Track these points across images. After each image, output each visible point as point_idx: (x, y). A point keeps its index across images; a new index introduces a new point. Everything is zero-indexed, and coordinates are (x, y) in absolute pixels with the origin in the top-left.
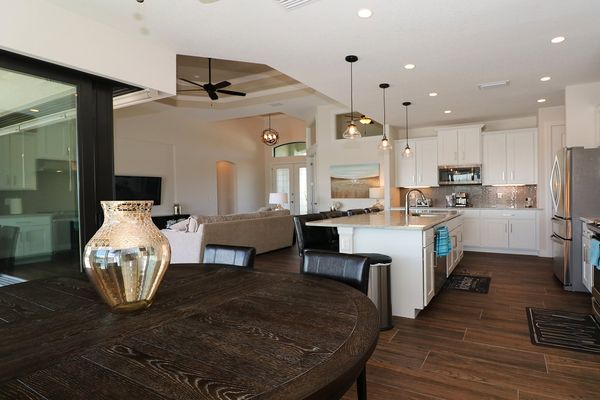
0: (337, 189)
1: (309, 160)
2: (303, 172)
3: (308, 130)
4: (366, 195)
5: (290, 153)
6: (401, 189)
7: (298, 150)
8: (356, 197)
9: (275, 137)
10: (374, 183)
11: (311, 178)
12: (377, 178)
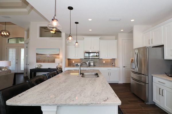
0: (39, 59)
1: (26, 45)
2: (23, 51)
3: (26, 33)
4: (54, 61)
5: (17, 42)
6: (69, 59)
7: (21, 41)
8: (48, 62)
9: (8, 34)
10: (57, 56)
11: (26, 53)
12: (58, 54)
